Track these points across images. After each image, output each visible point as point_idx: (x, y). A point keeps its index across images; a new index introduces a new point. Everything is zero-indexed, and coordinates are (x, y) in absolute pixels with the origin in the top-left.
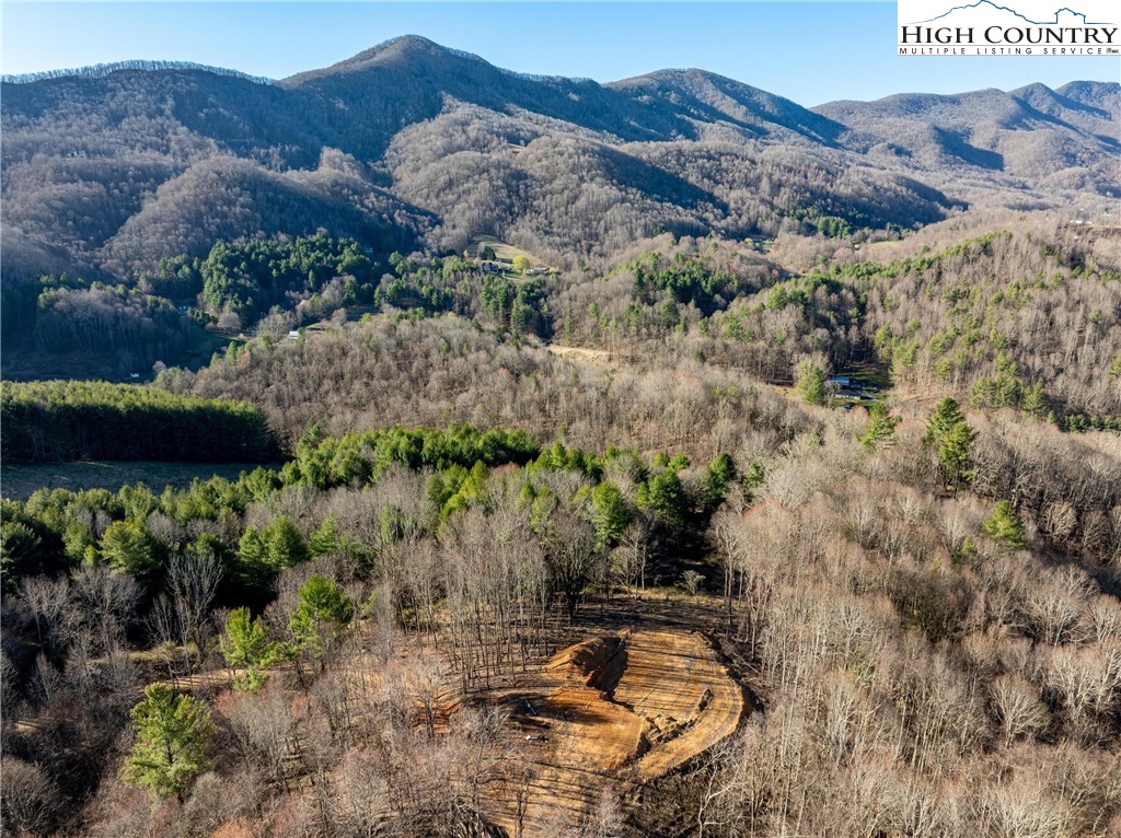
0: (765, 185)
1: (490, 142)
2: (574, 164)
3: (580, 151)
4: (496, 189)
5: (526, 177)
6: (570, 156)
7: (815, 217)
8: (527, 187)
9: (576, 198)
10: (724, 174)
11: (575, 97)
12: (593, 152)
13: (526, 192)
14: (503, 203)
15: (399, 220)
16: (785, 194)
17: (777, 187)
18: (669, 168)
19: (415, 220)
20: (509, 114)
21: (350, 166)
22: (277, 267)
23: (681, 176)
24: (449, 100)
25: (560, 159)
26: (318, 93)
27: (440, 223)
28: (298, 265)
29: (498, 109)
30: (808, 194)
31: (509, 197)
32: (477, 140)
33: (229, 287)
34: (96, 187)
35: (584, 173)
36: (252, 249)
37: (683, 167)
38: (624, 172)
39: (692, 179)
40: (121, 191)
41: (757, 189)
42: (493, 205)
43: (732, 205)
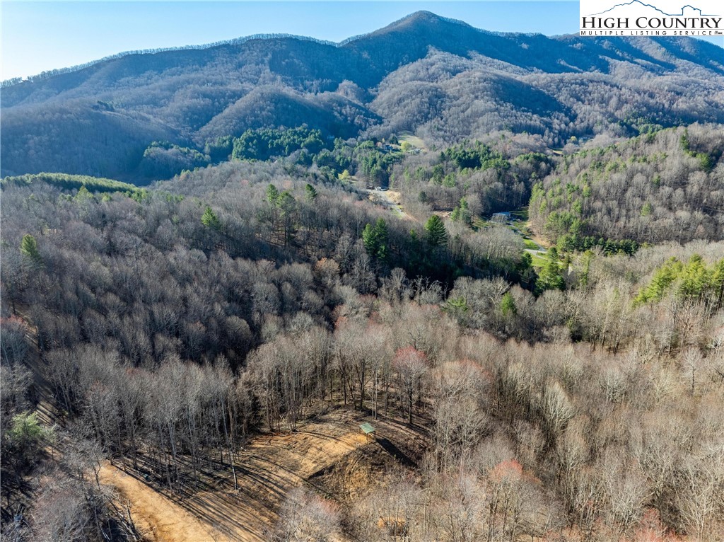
0: (613, 102)
1: (440, 75)
2: (475, 88)
3: (482, 80)
4: (422, 103)
5: (445, 96)
6: (475, 83)
7: (641, 124)
8: (442, 102)
9: (467, 109)
10: (588, 95)
11: (525, 46)
12: (491, 80)
13: (441, 105)
14: (423, 112)
15: (356, 120)
16: (626, 108)
17: (621, 103)
18: (549, 91)
19: (367, 121)
20: (469, 58)
21: (351, 91)
22: (272, 144)
23: (555, 96)
24: (432, 50)
25: (468, 84)
26: (355, 48)
27: (381, 123)
28: (282, 142)
29: (463, 54)
30: (645, 109)
31: (429, 108)
32: (433, 74)
33: (242, 152)
34: (208, 101)
35: (479, 94)
36: (264, 134)
37: (559, 90)
38: (507, 93)
39: (561, 99)
40: (219, 103)
41: (607, 105)
42: (416, 113)
43: (580, 116)
